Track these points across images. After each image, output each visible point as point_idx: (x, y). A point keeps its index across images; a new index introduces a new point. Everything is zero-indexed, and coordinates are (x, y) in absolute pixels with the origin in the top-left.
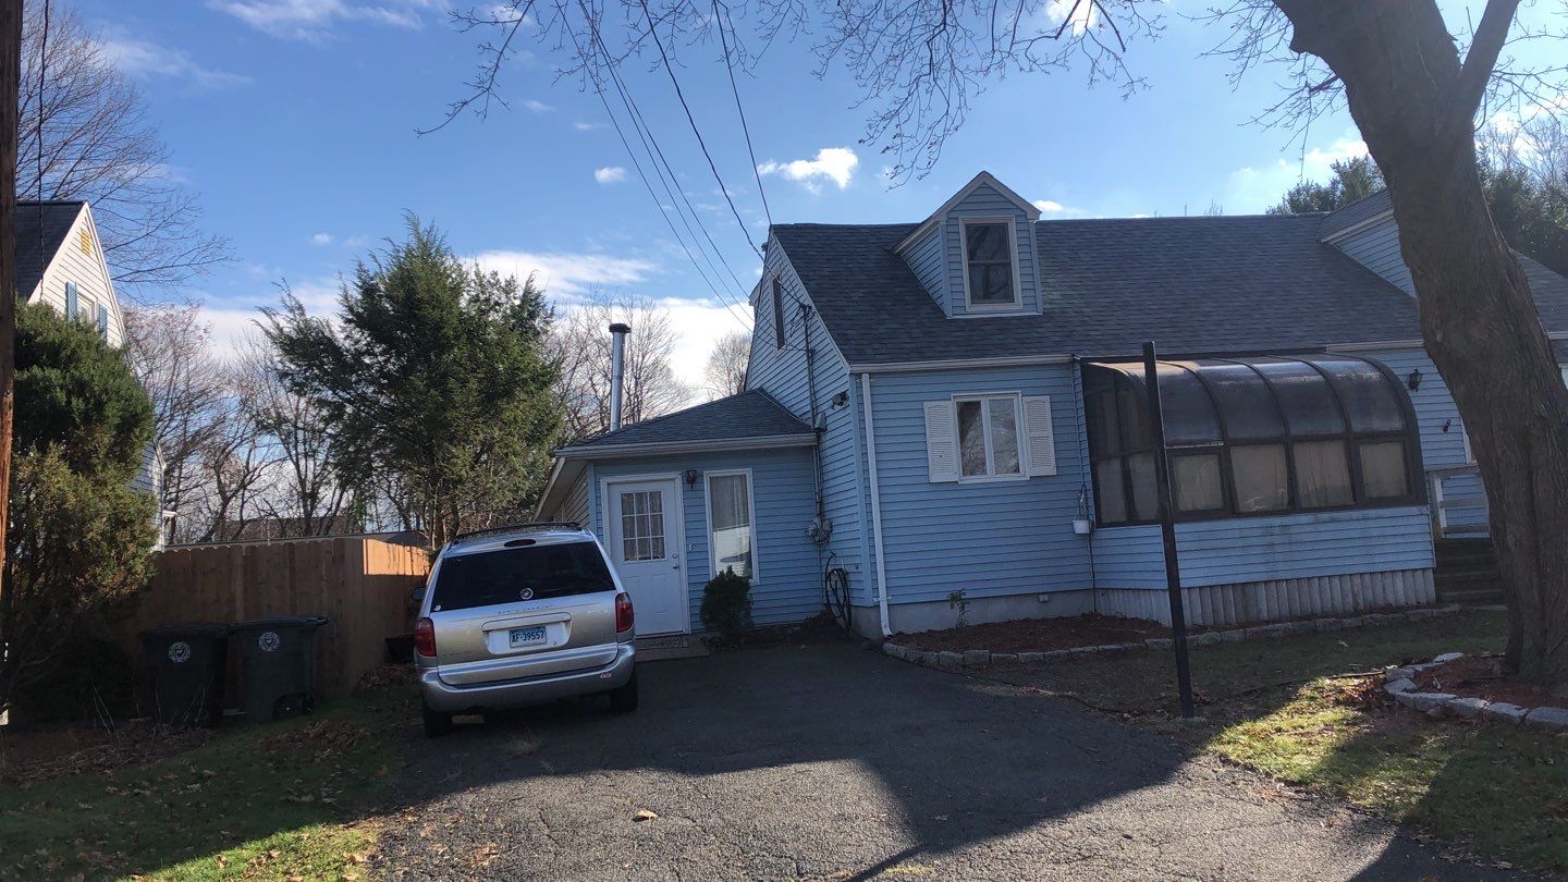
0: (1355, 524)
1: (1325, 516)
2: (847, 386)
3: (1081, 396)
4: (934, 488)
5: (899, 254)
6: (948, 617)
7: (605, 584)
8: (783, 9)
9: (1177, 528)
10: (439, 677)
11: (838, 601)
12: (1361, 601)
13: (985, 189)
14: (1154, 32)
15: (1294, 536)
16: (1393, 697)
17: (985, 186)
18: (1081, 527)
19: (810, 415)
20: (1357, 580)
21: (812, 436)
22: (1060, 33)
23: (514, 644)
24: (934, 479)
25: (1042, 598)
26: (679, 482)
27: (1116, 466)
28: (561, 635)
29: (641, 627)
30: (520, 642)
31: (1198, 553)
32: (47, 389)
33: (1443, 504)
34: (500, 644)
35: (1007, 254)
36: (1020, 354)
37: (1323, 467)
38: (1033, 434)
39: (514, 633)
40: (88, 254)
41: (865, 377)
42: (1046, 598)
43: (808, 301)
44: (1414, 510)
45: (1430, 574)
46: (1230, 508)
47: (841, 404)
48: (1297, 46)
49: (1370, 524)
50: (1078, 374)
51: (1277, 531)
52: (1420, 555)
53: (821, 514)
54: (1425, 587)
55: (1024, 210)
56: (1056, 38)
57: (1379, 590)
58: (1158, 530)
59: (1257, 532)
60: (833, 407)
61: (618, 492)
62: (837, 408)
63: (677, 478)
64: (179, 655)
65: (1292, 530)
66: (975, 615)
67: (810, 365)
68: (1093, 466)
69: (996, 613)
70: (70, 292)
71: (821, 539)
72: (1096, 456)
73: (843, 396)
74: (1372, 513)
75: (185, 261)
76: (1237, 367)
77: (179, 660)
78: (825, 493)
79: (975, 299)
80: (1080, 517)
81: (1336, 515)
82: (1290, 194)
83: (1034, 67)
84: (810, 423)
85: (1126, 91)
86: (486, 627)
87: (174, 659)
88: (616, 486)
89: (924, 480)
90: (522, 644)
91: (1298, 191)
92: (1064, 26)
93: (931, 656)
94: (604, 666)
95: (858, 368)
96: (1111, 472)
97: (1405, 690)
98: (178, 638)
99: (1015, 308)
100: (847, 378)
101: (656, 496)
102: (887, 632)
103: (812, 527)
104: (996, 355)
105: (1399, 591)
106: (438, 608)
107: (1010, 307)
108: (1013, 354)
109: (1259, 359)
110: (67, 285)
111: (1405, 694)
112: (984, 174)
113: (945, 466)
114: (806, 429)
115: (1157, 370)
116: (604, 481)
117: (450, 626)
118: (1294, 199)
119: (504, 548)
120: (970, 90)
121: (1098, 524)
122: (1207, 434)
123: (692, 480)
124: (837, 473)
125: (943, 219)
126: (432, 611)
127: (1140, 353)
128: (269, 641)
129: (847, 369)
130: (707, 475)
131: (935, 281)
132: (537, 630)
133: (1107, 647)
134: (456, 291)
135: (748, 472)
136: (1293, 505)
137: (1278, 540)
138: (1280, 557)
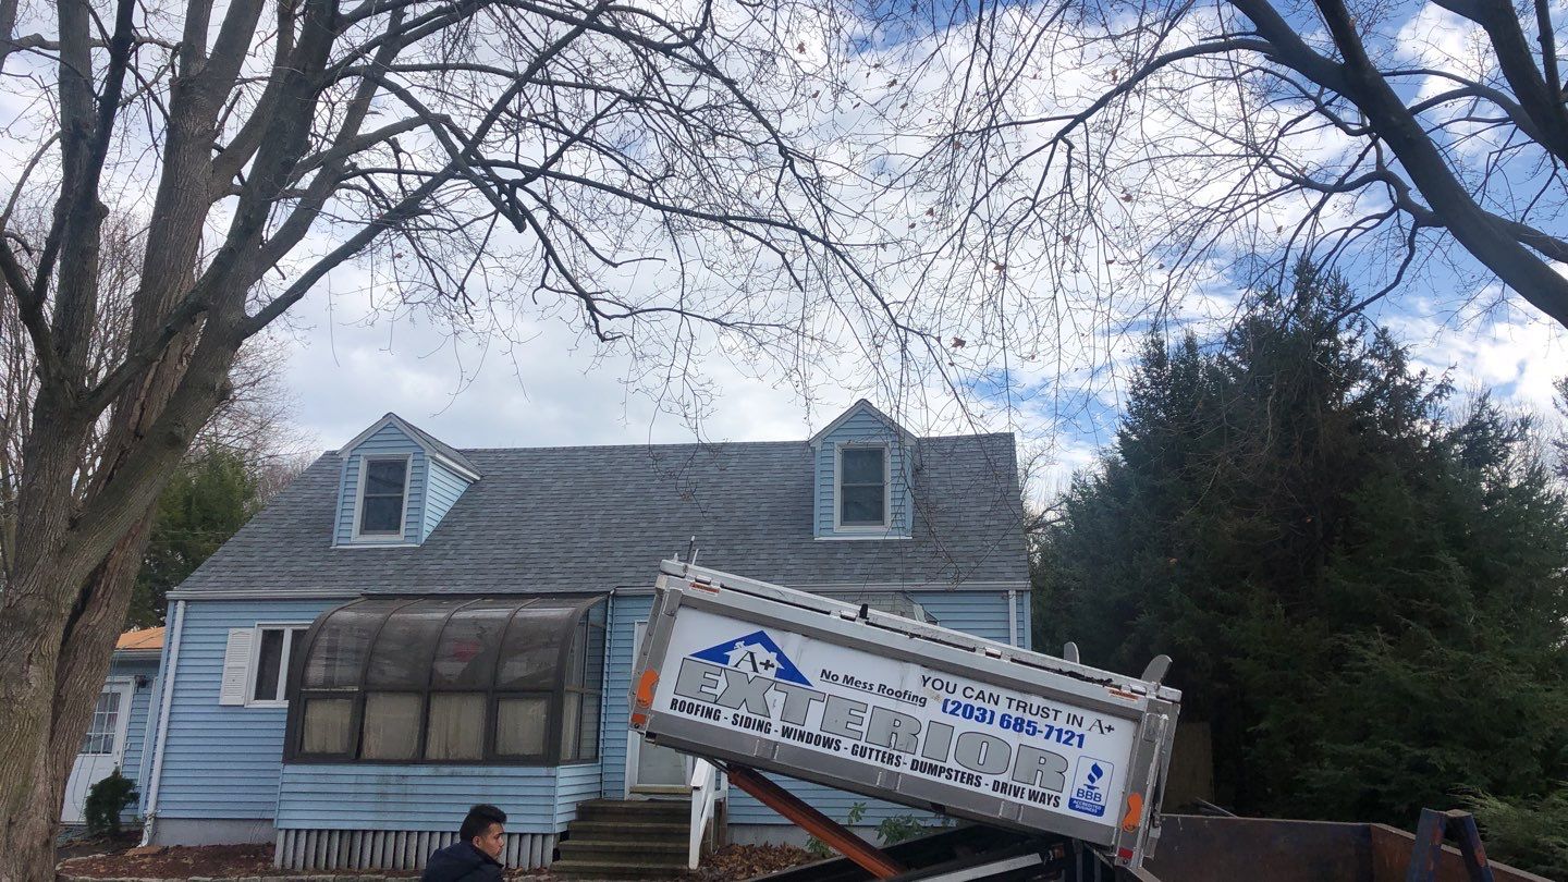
1: (446, 770)
4: (220, 710)
15: (409, 788)
17: (390, 426)
24: (224, 701)
26: (133, 684)
35: (403, 489)
36: (329, 587)
37: (460, 722)
44: (543, 771)
45: (554, 841)
46: (355, 754)
52: (541, 819)
54: (543, 855)
55: (422, 448)
59: (374, 780)
63: (130, 679)
65: (409, 781)
74: (496, 770)
79: (365, 529)
81: (458, 770)
89: (213, 702)
95: (175, 595)
102: (143, 844)
107: (395, 538)
112: (390, 414)
113: (235, 688)
123: (143, 682)
125: (346, 456)
136: (420, 759)
137: (392, 789)
138: (392, 807)
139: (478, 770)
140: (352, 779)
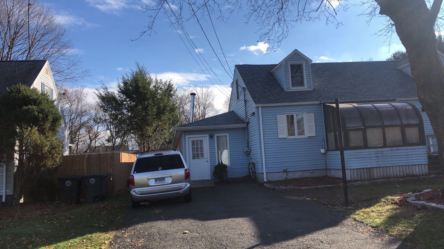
0: (403, 151)
1: (394, 148)
2: (255, 111)
3: (323, 113)
4: (279, 140)
5: (272, 72)
6: (283, 176)
7: (182, 166)
8: (235, 5)
9: (345, 152)
10: (136, 192)
11: (252, 171)
12: (405, 173)
13: (296, 54)
14: (345, 9)
15: (385, 154)
16: (409, 202)
17: (296, 53)
18: (323, 151)
19: (245, 118)
20: (404, 167)
21: (246, 125)
22: (318, 10)
23: (156, 183)
24: (280, 137)
25: (311, 171)
26: (208, 137)
27: (333, 133)
28: (169, 180)
29: (193, 178)
30: (158, 182)
31: (356, 159)
32: (33, 111)
33: (432, 145)
34: (152, 182)
35: (302, 73)
36: (305, 101)
37: (394, 134)
38: (309, 124)
39: (156, 180)
40: (48, 74)
41: (260, 108)
42: (312, 171)
43: (245, 87)
44: (422, 147)
45: (427, 166)
46: (366, 146)
47: (253, 115)
48: (381, 13)
49: (408, 151)
50: (322, 107)
51: (380, 153)
52: (424, 160)
53: (248, 147)
54: (425, 170)
55: (307, 60)
56: (317, 11)
57: (411, 171)
58: (339, 152)
59: (374, 153)
60: (251, 116)
61: (191, 140)
62: (252, 117)
63: (207, 136)
64: (68, 184)
65: (384, 152)
66: (291, 176)
67: (245, 104)
68: (326, 134)
69: (298, 175)
70: (43, 85)
71: (248, 154)
72: (327, 130)
73: (254, 113)
74: (409, 148)
75: (78, 76)
76: (369, 105)
77: (68, 185)
78: (249, 140)
79: (293, 85)
80: (322, 148)
81: (398, 148)
82: (393, 54)
83: (310, 19)
84: (245, 121)
85: (337, 26)
86: (149, 178)
87: (67, 185)
88: (190, 138)
89: (277, 137)
90: (159, 183)
91: (396, 53)
92: (319, 8)
93: (277, 188)
94: (181, 189)
95: (258, 105)
96: (331, 136)
97: (412, 200)
98: (68, 179)
99: (305, 88)
100: (255, 108)
101: (201, 141)
102: (265, 180)
103: (245, 150)
104: (298, 102)
105: (417, 171)
106: (135, 172)
107: (303, 88)
108: (304, 101)
109: (376, 103)
110: (42, 83)
111: (412, 201)
112: (296, 50)
113: (283, 133)
114: (244, 122)
115: (339, 106)
116: (187, 137)
117: (139, 177)
118: (395, 56)
119: (154, 156)
120: (290, 26)
121: (328, 150)
122: (359, 124)
123: (211, 137)
124: (252, 135)
125: (284, 63)
126: (134, 173)
127: (334, 101)
128: (92, 181)
129: (255, 105)
130: (216, 135)
131: (281, 81)
132: (163, 179)
133: (328, 186)
134: (149, 83)
135: (227, 135)
136: (385, 146)
137: (380, 155)
138: (381, 160)
139: (404, 148)
140: (368, 153)
